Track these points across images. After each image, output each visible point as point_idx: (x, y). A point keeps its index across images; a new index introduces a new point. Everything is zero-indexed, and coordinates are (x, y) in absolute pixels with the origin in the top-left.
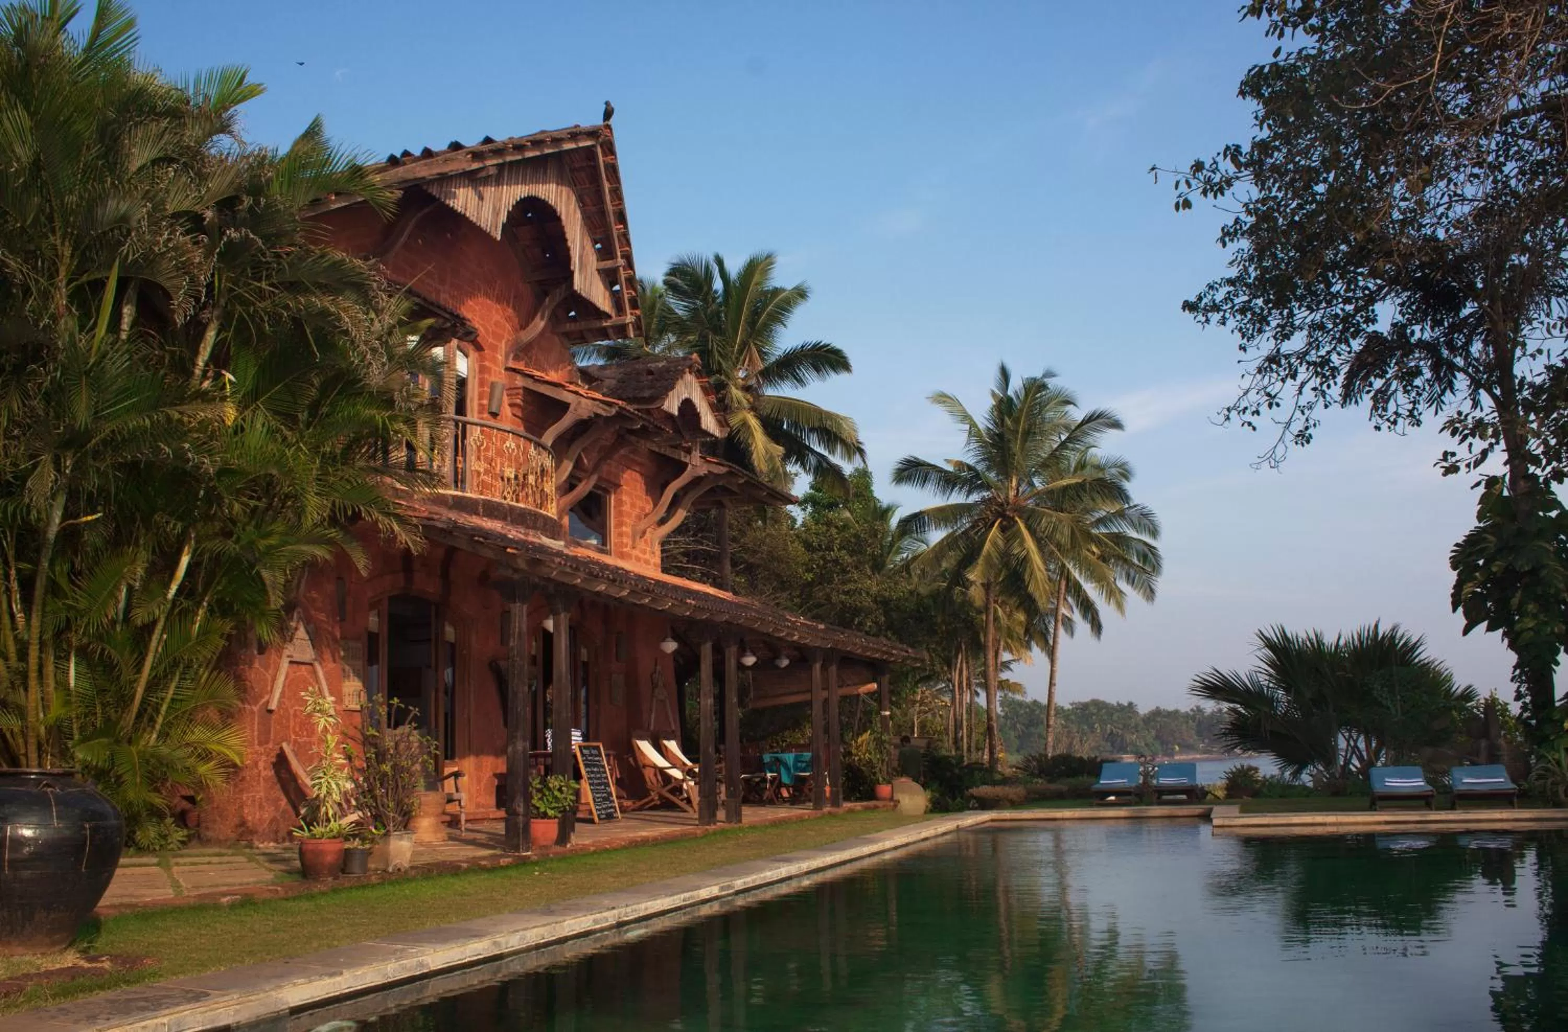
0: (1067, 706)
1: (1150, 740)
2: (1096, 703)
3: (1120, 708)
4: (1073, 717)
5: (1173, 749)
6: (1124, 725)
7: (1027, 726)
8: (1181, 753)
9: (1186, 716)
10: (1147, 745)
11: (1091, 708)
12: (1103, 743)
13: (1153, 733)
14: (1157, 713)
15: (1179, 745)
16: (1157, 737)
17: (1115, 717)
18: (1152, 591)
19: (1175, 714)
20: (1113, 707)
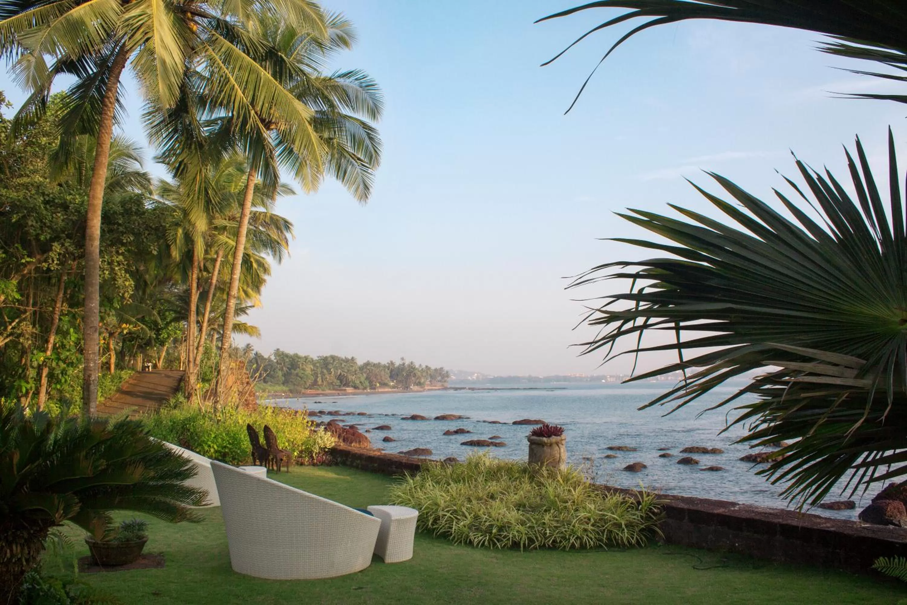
0: (315, 358)
1: (363, 379)
2: (333, 358)
3: (347, 361)
4: (318, 365)
5: (376, 385)
6: (348, 371)
7: (290, 369)
8: (380, 387)
9: (385, 366)
10: (361, 382)
11: (329, 359)
12: (335, 381)
13: (365, 375)
14: (367, 364)
15: (379, 383)
16: (367, 378)
17: (343, 366)
18: (366, 187)
19: (378, 366)
20: (342, 360)
